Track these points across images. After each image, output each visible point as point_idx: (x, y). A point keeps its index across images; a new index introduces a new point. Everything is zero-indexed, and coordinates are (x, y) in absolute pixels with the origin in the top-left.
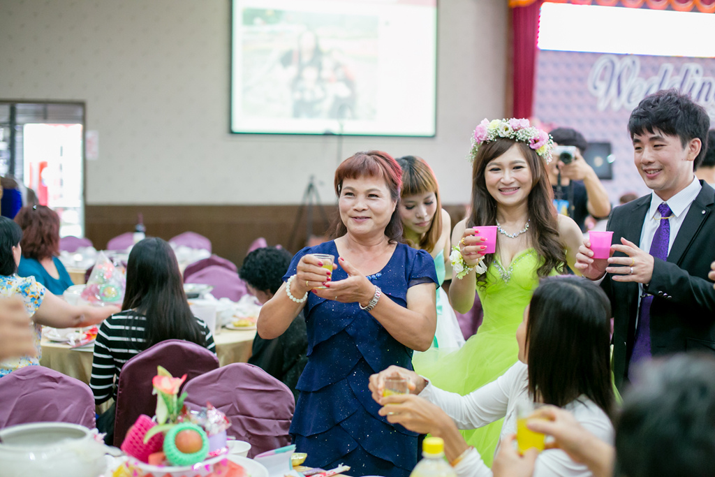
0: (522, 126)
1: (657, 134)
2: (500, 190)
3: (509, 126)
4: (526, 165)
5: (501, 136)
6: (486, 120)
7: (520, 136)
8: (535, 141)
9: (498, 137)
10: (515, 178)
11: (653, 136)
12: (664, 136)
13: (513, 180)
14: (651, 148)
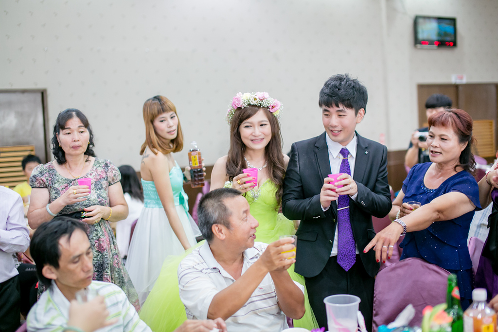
0: (266, 97)
1: (341, 107)
2: (252, 140)
3: (257, 97)
4: (268, 123)
5: (252, 104)
6: (240, 93)
7: (265, 104)
8: (273, 107)
9: (249, 105)
10: (261, 132)
11: (338, 109)
12: (346, 109)
13: (260, 134)
14: (337, 116)
